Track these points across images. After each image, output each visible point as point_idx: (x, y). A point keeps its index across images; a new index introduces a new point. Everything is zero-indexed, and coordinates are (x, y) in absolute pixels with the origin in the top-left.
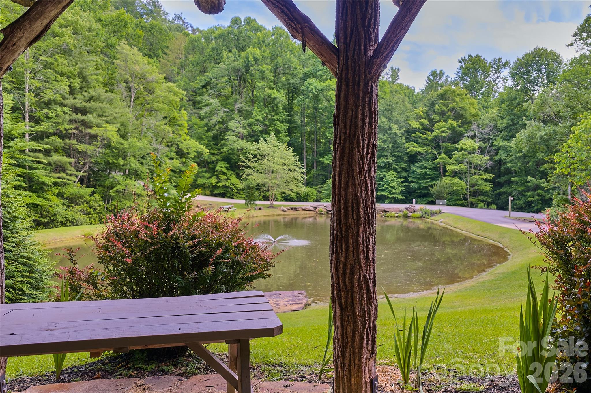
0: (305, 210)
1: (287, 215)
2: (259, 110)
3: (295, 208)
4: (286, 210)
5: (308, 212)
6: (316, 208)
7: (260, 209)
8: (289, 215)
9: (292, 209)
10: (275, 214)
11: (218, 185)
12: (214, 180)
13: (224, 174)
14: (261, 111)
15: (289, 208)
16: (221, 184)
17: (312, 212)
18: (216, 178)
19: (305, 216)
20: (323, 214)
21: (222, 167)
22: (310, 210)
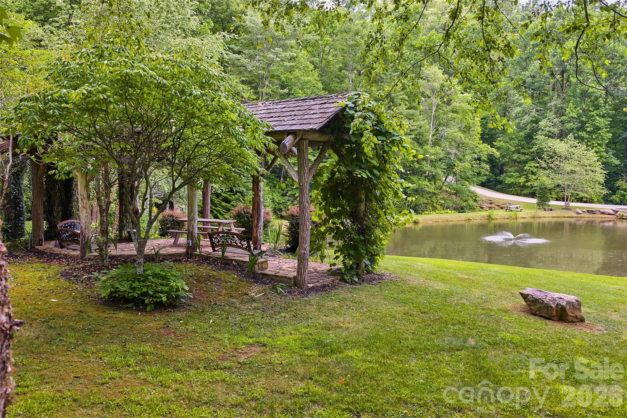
0: (603, 213)
1: (580, 217)
2: (574, 106)
3: (592, 211)
4: (580, 212)
5: (606, 216)
6: (617, 212)
7: (551, 210)
8: (583, 217)
9: (588, 211)
10: (567, 215)
11: (526, 184)
12: (522, 180)
13: (533, 173)
14: (575, 107)
15: (585, 210)
16: (529, 184)
17: (612, 216)
18: (525, 178)
19: (603, 219)
20: (624, 219)
21: (531, 167)
22: (609, 214)
